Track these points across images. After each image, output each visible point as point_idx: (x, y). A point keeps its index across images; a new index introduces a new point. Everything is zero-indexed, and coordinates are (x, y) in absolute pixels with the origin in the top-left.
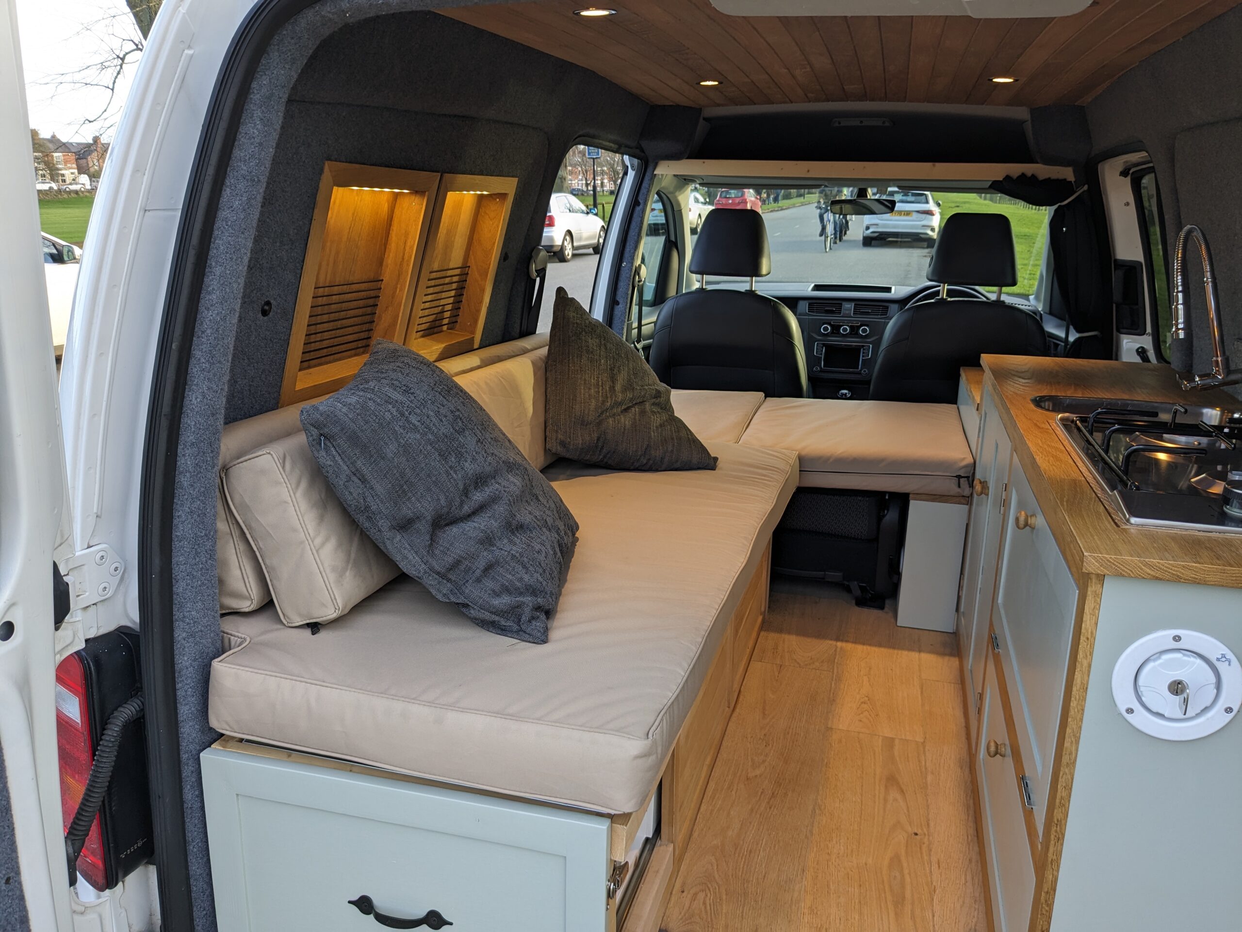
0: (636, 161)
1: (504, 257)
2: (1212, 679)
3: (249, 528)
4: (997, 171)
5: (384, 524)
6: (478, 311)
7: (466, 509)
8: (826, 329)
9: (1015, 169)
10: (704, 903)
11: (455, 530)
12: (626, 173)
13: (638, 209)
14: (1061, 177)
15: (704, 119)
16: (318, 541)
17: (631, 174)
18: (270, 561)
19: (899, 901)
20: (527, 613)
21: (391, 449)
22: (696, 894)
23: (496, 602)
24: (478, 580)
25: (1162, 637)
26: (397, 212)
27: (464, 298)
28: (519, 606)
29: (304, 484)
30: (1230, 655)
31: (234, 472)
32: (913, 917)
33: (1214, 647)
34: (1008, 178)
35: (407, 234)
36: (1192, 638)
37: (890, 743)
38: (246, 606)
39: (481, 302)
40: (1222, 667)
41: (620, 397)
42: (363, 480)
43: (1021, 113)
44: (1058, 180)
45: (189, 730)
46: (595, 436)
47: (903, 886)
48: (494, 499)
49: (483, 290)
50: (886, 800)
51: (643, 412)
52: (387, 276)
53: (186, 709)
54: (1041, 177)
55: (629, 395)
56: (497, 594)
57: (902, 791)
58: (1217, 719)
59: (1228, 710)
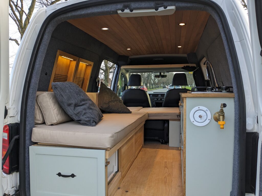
0: (117, 66)
1: (91, 77)
2: (206, 114)
3: (41, 107)
5: (66, 104)
7: (81, 104)
8: (156, 99)
10: (127, 184)
11: (79, 107)
12: (115, 69)
13: (118, 75)
16: (54, 108)
18: (44, 112)
19: (166, 182)
20: (92, 121)
22: (126, 183)
23: (86, 119)
24: (83, 116)
25: (196, 108)
26: (71, 64)
27: (84, 84)
28: (90, 120)
29: (52, 98)
30: (208, 110)
31: (39, 96)
32: (168, 184)
33: (205, 109)
34: (184, 66)
36: (201, 108)
37: (166, 162)
38: (40, 122)
39: (87, 85)
40: (207, 112)
41: (113, 100)
42: (62, 96)
44: (193, 67)
45: (27, 142)
47: (166, 181)
48: (86, 103)
50: (164, 170)
51: (117, 103)
52: (69, 75)
53: (27, 138)
54: (190, 66)
56: (86, 118)
57: (168, 168)
58: (207, 122)
59: (209, 120)
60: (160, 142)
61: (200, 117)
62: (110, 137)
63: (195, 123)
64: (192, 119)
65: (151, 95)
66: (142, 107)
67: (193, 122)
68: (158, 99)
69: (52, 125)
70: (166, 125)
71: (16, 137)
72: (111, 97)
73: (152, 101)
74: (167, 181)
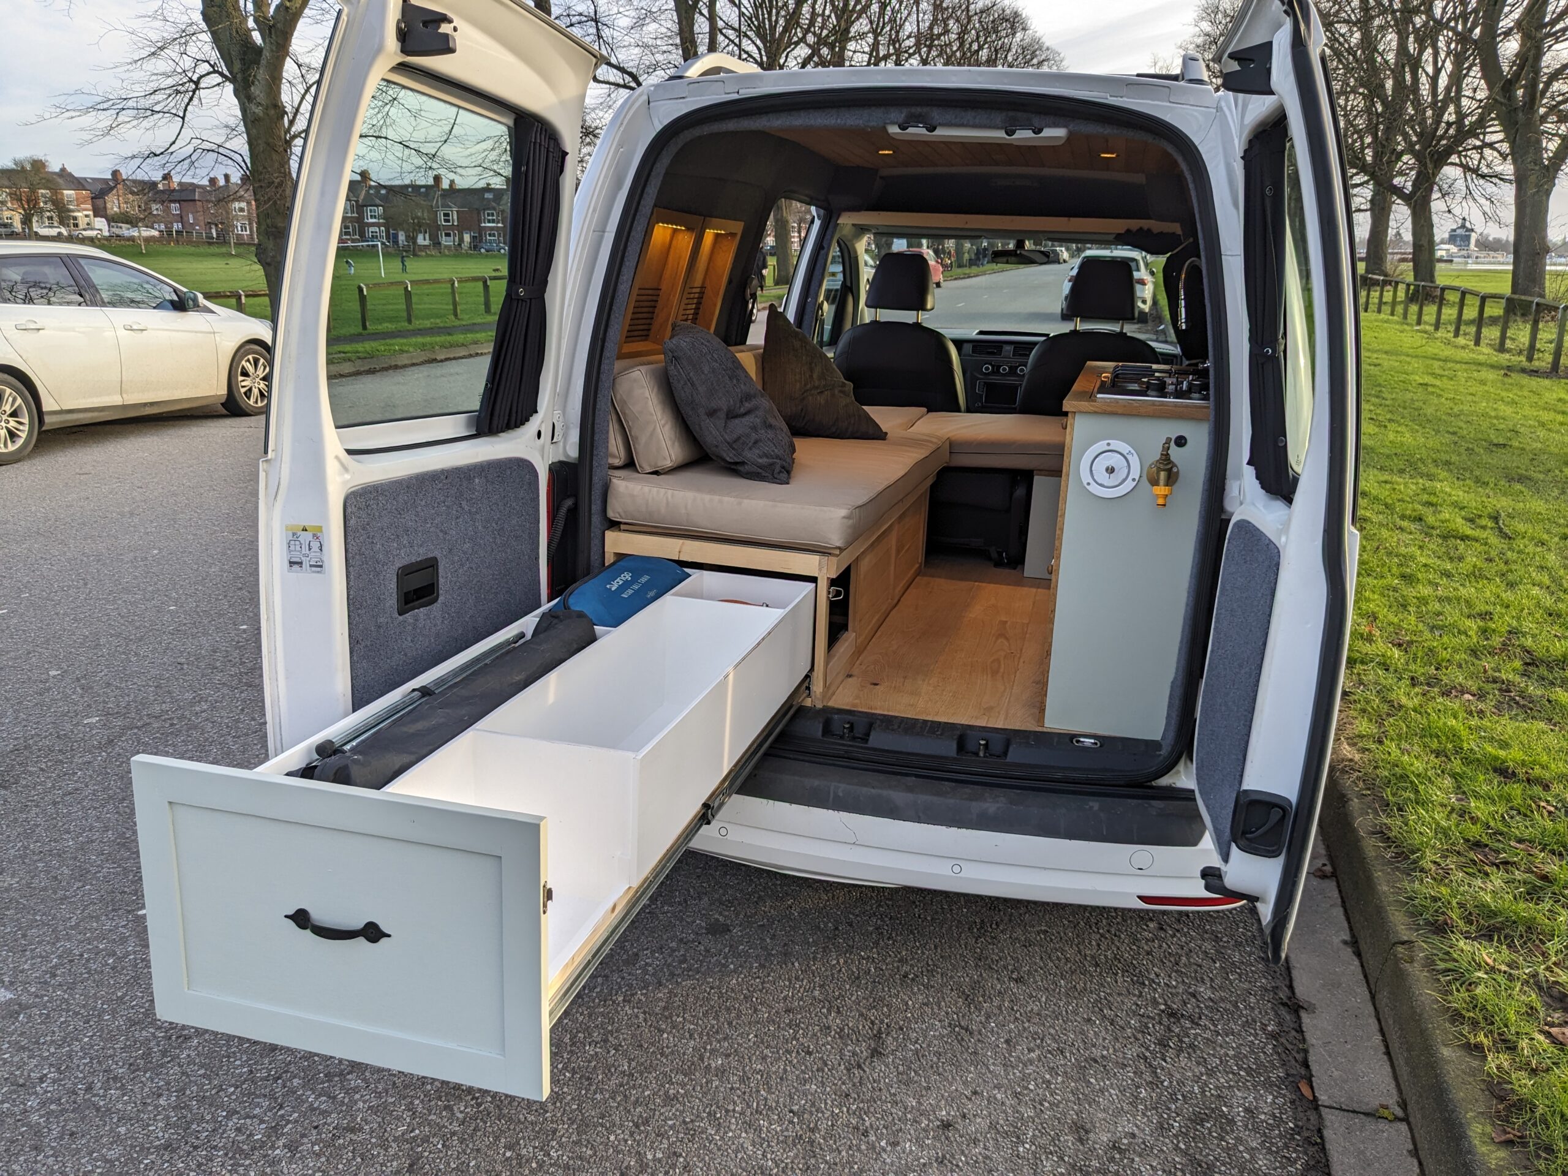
0: (822, 212)
1: (730, 281)
2: (1126, 464)
3: (624, 414)
4: (1120, 225)
5: (701, 411)
6: (711, 320)
7: (742, 410)
8: (987, 369)
9: (1134, 224)
10: (874, 668)
11: (737, 421)
12: (812, 222)
13: (822, 252)
14: (1171, 231)
15: (881, 178)
16: (663, 422)
17: (817, 223)
18: (634, 432)
19: (995, 672)
20: (778, 468)
21: (706, 369)
22: (869, 665)
23: (760, 461)
24: (750, 449)
25: (1101, 445)
26: (674, 242)
27: (700, 311)
28: (772, 464)
29: (655, 390)
30: (1132, 450)
31: (618, 381)
32: (1002, 677)
33: (1124, 448)
34: (1128, 231)
35: (680, 258)
36: (1116, 444)
37: (1004, 623)
38: (617, 462)
39: (713, 314)
40: (1129, 457)
41: (817, 383)
42: (693, 384)
43: (1139, 179)
44: (1167, 234)
45: (596, 519)
46: (800, 408)
47: (999, 668)
48: (756, 408)
49: (715, 305)
50: (996, 642)
51: (833, 395)
52: (664, 287)
53: (596, 507)
54: (1155, 231)
55: (823, 383)
56: (760, 457)
58: (1129, 485)
59: (1134, 480)
60: (989, 558)
61: (1111, 470)
62: (844, 517)
63: (1095, 489)
64: (1086, 477)
65: (967, 348)
66: (925, 410)
67: (1089, 484)
68: (996, 370)
69: (656, 473)
70: (1020, 492)
71: (569, 503)
72: (812, 370)
73: (968, 374)
74: (1002, 670)
